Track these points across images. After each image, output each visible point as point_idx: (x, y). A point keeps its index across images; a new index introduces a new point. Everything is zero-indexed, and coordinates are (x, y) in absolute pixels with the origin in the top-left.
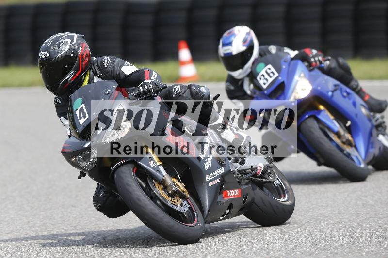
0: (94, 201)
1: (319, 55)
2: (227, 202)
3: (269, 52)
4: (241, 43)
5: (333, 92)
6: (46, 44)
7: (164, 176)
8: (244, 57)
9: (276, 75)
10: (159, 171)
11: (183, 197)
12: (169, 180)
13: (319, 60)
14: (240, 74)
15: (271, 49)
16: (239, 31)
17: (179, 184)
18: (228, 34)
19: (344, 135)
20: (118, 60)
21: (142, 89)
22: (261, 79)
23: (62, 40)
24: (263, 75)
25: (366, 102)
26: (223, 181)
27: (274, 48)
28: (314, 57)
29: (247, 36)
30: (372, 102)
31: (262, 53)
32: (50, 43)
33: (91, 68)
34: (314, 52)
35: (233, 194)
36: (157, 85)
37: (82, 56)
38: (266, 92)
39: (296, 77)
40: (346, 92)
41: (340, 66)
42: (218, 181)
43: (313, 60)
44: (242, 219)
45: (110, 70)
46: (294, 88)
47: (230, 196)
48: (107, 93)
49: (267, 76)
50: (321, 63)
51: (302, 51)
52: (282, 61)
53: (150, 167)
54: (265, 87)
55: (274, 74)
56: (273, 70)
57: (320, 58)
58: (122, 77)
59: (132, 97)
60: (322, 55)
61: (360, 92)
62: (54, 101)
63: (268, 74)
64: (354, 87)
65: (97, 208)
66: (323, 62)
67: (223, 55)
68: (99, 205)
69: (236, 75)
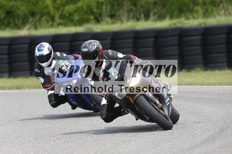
10: (154, 98)
12: (158, 102)
20: (114, 51)
23: (93, 43)
32: (87, 44)
42: (169, 103)
45: (112, 56)
67: (38, 55)
68: (104, 117)
69: (44, 65)
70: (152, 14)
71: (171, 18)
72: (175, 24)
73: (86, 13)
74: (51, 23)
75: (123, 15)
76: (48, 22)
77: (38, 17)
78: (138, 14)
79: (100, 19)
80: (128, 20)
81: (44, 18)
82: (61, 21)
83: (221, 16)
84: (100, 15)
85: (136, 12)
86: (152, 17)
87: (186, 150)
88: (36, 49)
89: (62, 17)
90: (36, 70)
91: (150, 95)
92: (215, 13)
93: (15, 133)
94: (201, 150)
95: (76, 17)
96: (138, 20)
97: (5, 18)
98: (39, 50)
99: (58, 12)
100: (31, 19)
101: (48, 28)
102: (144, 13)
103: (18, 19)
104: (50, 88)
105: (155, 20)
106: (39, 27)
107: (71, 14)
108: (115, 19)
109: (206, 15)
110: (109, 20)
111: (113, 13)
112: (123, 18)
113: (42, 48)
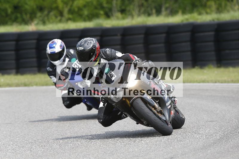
4: (59, 47)
6: (81, 44)
7: (154, 103)
10: (152, 101)
11: (161, 114)
12: (157, 105)
20: (113, 50)
23: (89, 41)
32: (83, 42)
37: (98, 48)
42: (170, 106)
45: (110, 55)
47: (172, 114)
67: (49, 53)
68: (101, 120)
69: (56, 63)
70: (163, 9)
71: (184, 13)
72: (187, 19)
73: (96, 8)
74: (59, 18)
75: (133, 10)
76: (56, 17)
77: (46, 12)
78: (149, 9)
79: (110, 14)
80: (139, 15)
81: (52, 13)
82: (71, 16)
83: (235, 11)
84: (110, 10)
85: (148, 7)
86: (164, 12)
87: (199, 150)
88: (48, 46)
89: (71, 12)
90: (48, 68)
91: (148, 98)
92: (228, 8)
93: (22, 132)
94: (214, 150)
95: (86, 12)
96: (149, 15)
97: (12, 13)
98: (50, 48)
99: (67, 7)
100: (39, 14)
101: (57, 23)
102: (155, 8)
103: (26, 14)
104: (62, 88)
105: (167, 15)
106: (47, 22)
107: (80, 9)
108: (126, 14)
109: (219, 10)
110: (119, 15)
111: (123, 8)
112: (134, 13)
113: (54, 45)
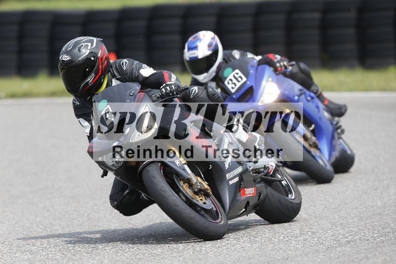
0: (110, 199)
1: (284, 61)
2: (245, 200)
3: (234, 58)
4: (207, 47)
5: (299, 96)
6: (67, 48)
7: (189, 174)
8: (209, 60)
9: (245, 79)
10: (184, 169)
11: (207, 195)
12: (194, 179)
13: (284, 65)
14: (205, 78)
15: (235, 54)
16: (204, 36)
17: (203, 183)
18: (194, 38)
19: (311, 138)
20: (136, 62)
21: (164, 91)
22: (228, 83)
23: (83, 44)
24: (231, 80)
25: (326, 106)
26: (241, 180)
27: (237, 53)
28: (279, 62)
29: (212, 41)
30: (332, 106)
31: (226, 58)
32: (71, 46)
33: (110, 71)
34: (278, 57)
35: (250, 192)
36: (179, 87)
37: (102, 58)
38: (234, 96)
39: (264, 83)
40: (310, 96)
41: (301, 70)
42: (237, 179)
43: (278, 65)
44: (253, 216)
45: (129, 73)
46: (263, 93)
47: (247, 194)
48: (131, 94)
49: (234, 80)
50: (286, 68)
51: (265, 56)
52: (249, 66)
53: (176, 165)
54: (233, 91)
55: (242, 79)
56: (240, 74)
57: (285, 63)
58: (141, 79)
59: (155, 98)
60: (287, 60)
61: (320, 97)
62: (72, 103)
63: (236, 79)
64: (315, 91)
65: (114, 207)
66: (288, 67)
67: (188, 59)
68: (116, 203)
69: (201, 79)
88: (186, 46)
98: (190, 49)
